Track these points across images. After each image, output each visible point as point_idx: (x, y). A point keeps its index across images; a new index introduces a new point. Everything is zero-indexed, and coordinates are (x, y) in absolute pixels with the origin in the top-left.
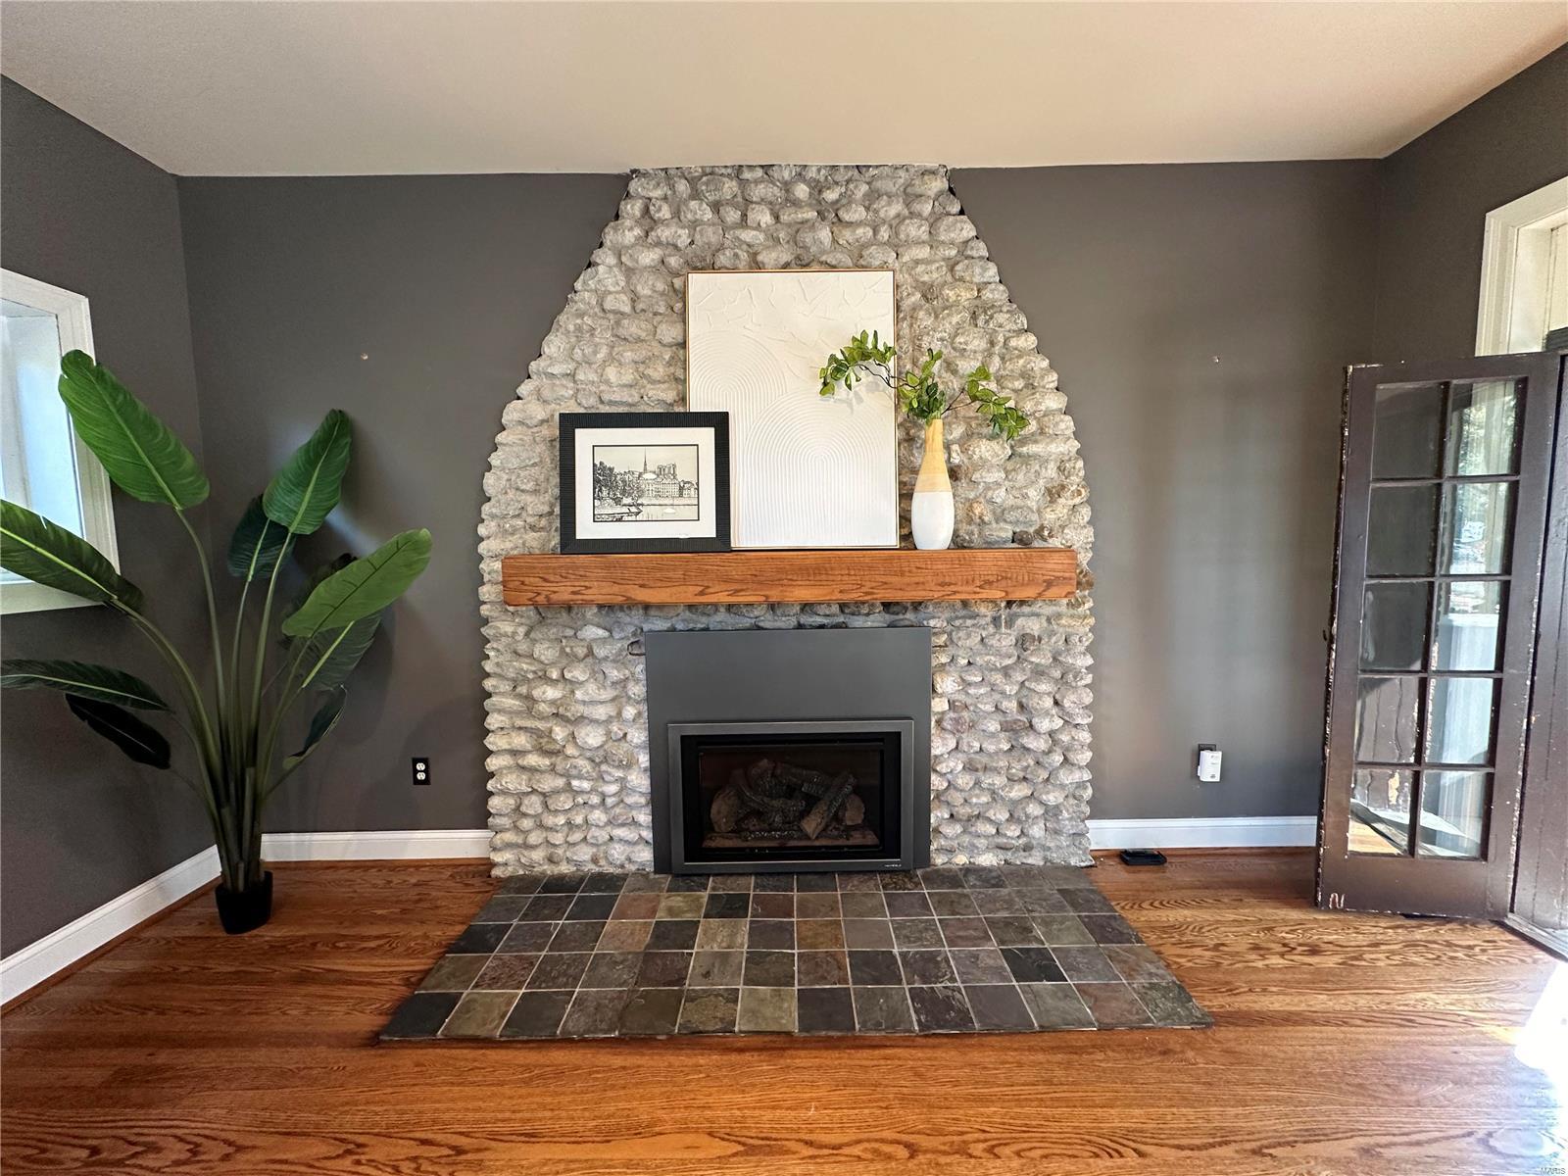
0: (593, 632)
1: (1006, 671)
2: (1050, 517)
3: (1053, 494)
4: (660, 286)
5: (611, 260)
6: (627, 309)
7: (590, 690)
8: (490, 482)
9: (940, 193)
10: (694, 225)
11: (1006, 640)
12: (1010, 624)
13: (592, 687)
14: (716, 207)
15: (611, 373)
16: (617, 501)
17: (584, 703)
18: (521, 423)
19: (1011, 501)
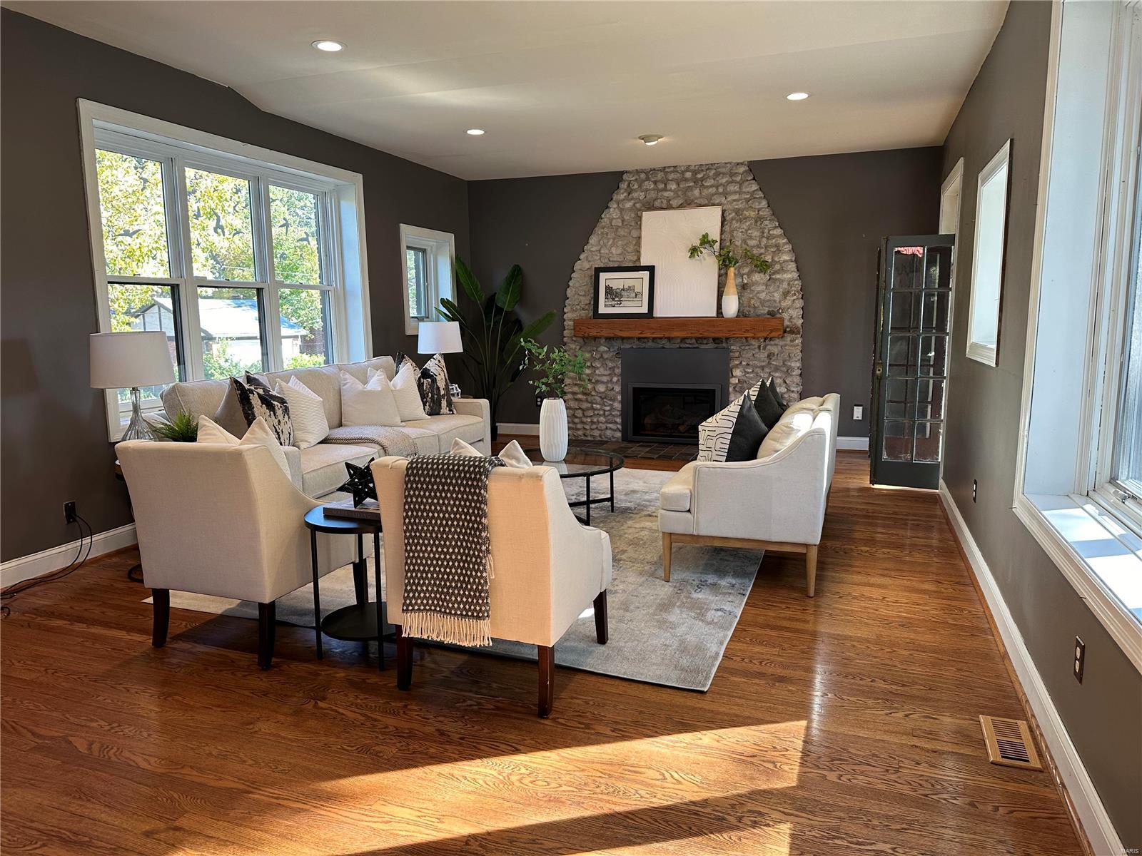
0: (603, 348)
1: (763, 368)
2: (784, 304)
3: (786, 294)
4: (633, 215)
5: (615, 206)
6: (620, 224)
7: (602, 371)
8: (569, 292)
9: (745, 172)
10: (647, 190)
11: (763, 355)
12: (764, 348)
13: (602, 370)
14: (655, 182)
15: (613, 250)
16: (613, 299)
17: (599, 375)
18: (580, 270)
19: (768, 298)
